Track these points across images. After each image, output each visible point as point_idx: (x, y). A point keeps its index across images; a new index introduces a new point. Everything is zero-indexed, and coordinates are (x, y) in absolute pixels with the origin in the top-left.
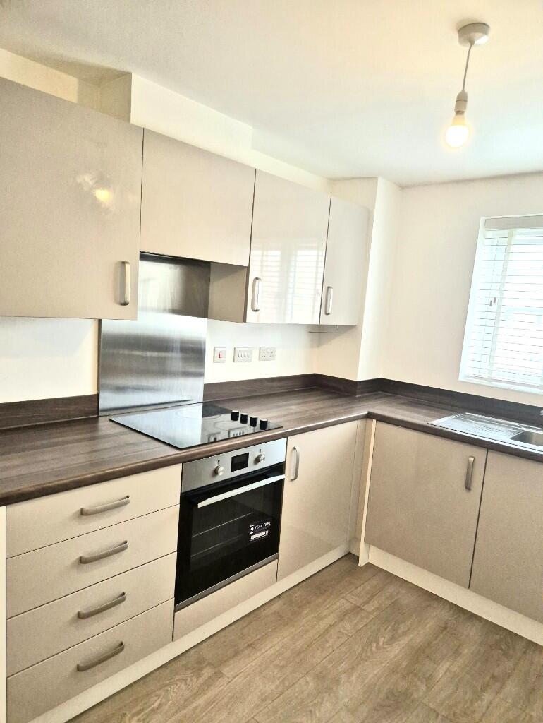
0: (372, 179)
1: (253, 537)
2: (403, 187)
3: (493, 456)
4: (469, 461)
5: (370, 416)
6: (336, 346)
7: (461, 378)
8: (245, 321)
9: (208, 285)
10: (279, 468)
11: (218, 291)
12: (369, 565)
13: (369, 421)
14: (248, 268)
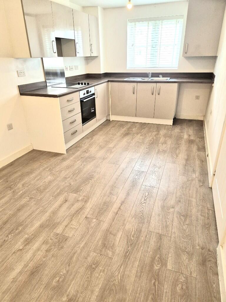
0: (96, 7)
1: (92, 111)
2: (105, 9)
3: (139, 84)
4: (133, 87)
5: (108, 81)
6: (93, 63)
7: (127, 69)
8: (76, 56)
9: (61, 46)
10: (94, 94)
11: (64, 48)
12: (113, 121)
13: (108, 82)
14: (75, 40)
